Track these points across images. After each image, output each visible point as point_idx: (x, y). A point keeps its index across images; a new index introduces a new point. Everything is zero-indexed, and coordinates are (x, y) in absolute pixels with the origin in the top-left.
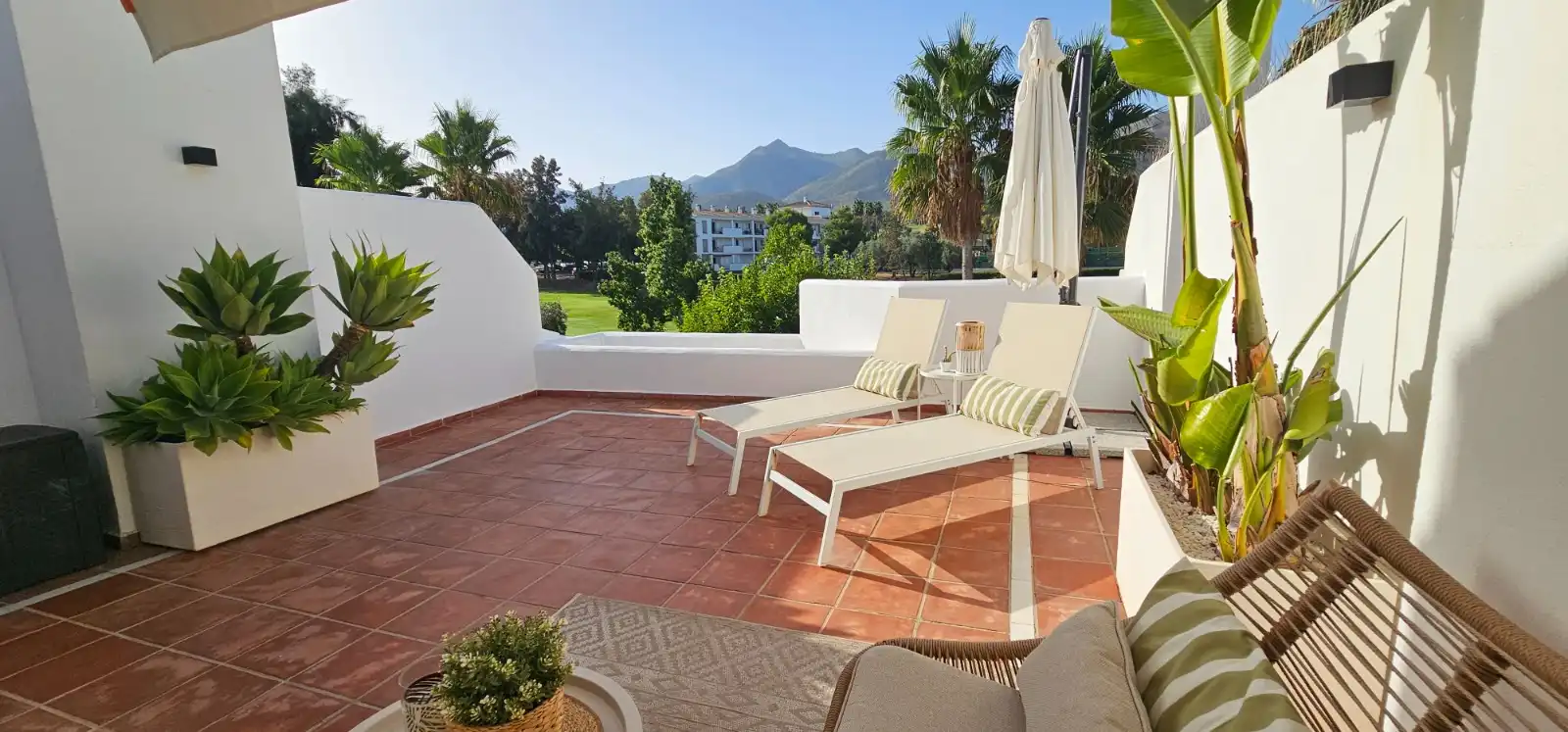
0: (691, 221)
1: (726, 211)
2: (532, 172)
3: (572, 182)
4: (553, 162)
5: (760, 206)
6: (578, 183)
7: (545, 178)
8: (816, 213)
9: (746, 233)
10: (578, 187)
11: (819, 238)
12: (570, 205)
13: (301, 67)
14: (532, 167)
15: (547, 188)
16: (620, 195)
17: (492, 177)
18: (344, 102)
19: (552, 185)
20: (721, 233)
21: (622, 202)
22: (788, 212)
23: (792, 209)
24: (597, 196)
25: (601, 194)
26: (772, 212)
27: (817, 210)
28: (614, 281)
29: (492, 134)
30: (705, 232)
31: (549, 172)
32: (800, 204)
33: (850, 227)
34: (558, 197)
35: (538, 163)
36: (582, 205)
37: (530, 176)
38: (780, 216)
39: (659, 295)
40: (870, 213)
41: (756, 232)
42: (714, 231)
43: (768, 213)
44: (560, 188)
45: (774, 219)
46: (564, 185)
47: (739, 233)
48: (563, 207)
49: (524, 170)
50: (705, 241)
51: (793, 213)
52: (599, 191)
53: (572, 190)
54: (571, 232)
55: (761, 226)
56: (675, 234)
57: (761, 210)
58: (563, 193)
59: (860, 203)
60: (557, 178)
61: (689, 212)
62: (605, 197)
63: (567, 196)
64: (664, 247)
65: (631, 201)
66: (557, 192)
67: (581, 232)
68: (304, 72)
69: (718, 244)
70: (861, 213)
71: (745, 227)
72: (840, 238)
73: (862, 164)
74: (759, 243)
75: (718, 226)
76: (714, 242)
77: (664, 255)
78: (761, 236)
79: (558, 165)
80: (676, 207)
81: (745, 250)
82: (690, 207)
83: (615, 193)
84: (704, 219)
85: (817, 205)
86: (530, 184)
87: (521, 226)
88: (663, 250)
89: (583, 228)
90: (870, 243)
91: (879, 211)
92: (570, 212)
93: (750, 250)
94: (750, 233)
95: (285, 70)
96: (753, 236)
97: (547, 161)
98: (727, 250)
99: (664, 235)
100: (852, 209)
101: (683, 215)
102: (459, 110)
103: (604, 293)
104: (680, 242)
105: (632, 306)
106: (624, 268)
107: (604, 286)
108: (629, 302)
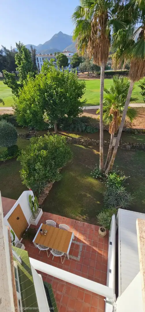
1: (46, 55)
5: (56, 53)
6: (4, 47)
8: (70, 55)
11: (70, 62)
22: (62, 54)
25: (11, 50)
27: (70, 53)
30: (41, 62)
32: (65, 52)
33: (78, 59)
36: (7, 54)
43: (57, 55)
45: (59, 57)
51: (63, 55)
53: (3, 49)
63: (3, 51)
72: (75, 62)
77: (21, 70)
84: (40, 58)
89: (9, 61)
90: (83, 63)
103: (5, 84)
104: (24, 66)
105: (14, 87)
106: (9, 75)
107: (4, 81)
108: (13, 86)
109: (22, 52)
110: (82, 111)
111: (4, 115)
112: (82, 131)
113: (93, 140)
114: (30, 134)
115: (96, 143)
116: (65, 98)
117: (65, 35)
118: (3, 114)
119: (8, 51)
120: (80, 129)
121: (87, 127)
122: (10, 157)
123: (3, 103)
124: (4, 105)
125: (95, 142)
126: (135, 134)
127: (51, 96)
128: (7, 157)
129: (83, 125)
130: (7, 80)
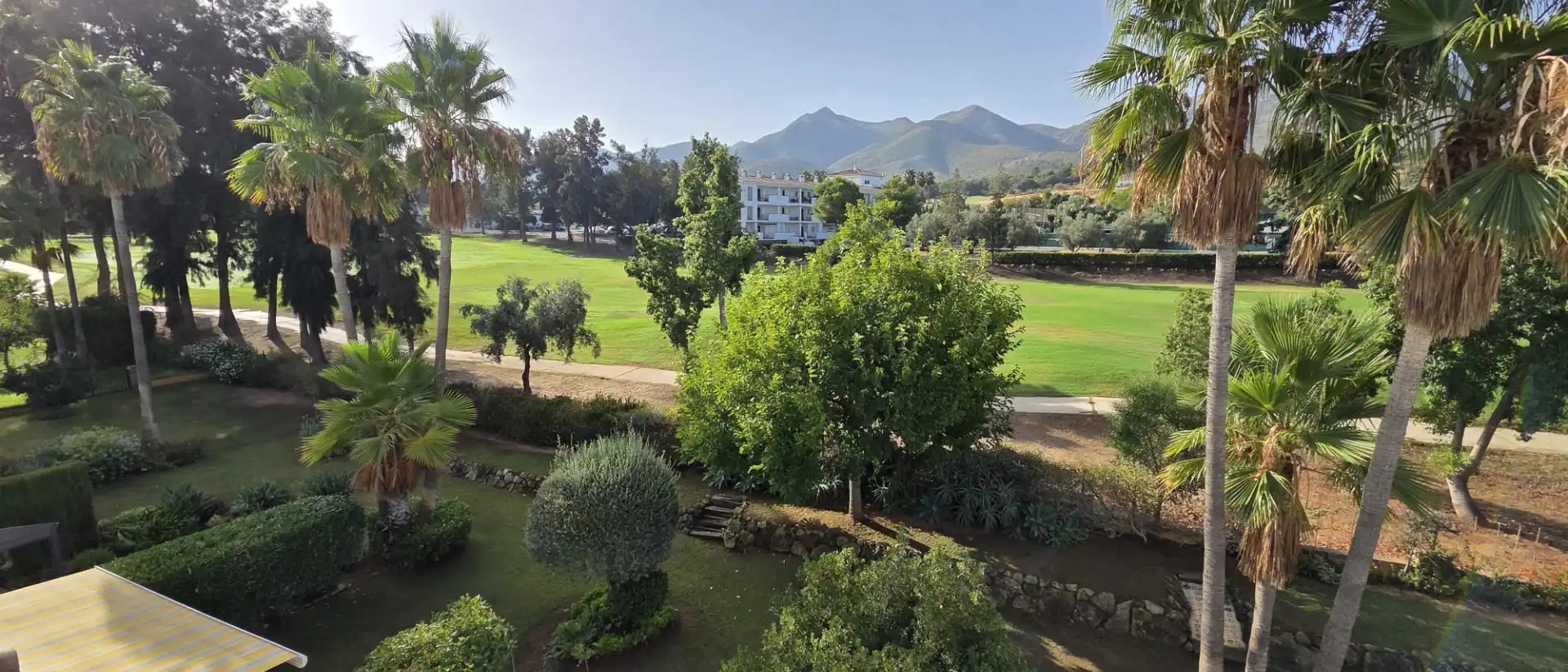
0: (736, 188)
2: (574, 133)
3: (615, 144)
4: (597, 123)
5: (806, 173)
6: (621, 146)
7: (588, 139)
8: (867, 182)
9: (793, 201)
10: (621, 149)
12: (612, 167)
13: (317, 6)
14: (575, 127)
15: (590, 149)
16: (663, 159)
17: (478, 126)
18: (348, 40)
19: (595, 146)
20: (766, 200)
21: (665, 165)
22: (840, 180)
23: (843, 177)
24: (640, 158)
25: (644, 157)
26: (820, 180)
27: (867, 179)
28: (644, 259)
29: (481, 66)
30: (750, 199)
31: (592, 133)
32: (850, 172)
33: (904, 198)
34: (600, 158)
35: (581, 123)
36: (624, 168)
37: (573, 136)
38: (831, 184)
39: (698, 277)
40: (922, 184)
41: (804, 200)
42: (759, 199)
43: (816, 180)
44: (601, 150)
45: (824, 187)
46: (606, 146)
47: (785, 201)
48: (606, 169)
49: (567, 130)
50: (750, 208)
51: (844, 182)
52: (642, 154)
53: (614, 151)
54: (611, 195)
55: (809, 194)
56: (720, 205)
57: (808, 178)
58: (605, 155)
59: (912, 173)
60: (600, 138)
61: (736, 179)
62: (648, 159)
63: (610, 158)
64: (705, 219)
65: (676, 165)
66: (600, 153)
67: (622, 195)
68: (319, 12)
69: (763, 212)
70: (912, 183)
71: (793, 195)
73: (910, 133)
74: (806, 213)
75: (764, 194)
76: (759, 209)
77: (705, 229)
78: (808, 205)
79: (602, 125)
80: (720, 172)
81: (791, 219)
82: (736, 172)
83: (659, 156)
84: (750, 185)
85: (866, 173)
86: (572, 144)
87: (561, 187)
88: (704, 223)
89: (624, 191)
91: (931, 182)
92: (611, 176)
93: (797, 219)
94: (797, 201)
95: (298, 9)
96: (800, 204)
97: (591, 121)
98: (772, 218)
99: (705, 204)
100: (903, 179)
101: (728, 182)
102: (438, 34)
103: (631, 274)
104: (723, 213)
105: (664, 289)
106: (655, 244)
107: (631, 265)
108: (660, 284)
109: (710, 167)
110: (1006, 427)
111: (598, 401)
112: (999, 526)
113: (1073, 587)
114: (711, 508)
115: (1092, 611)
116: (943, 359)
117: (842, 118)
118: (592, 397)
119: (631, 158)
120: (989, 515)
121: (1031, 508)
122: (617, 642)
123: (598, 346)
124: (597, 355)
125: (1089, 601)
126: (1324, 582)
127: (876, 345)
128: (602, 640)
129: (1007, 492)
130: (643, 261)
